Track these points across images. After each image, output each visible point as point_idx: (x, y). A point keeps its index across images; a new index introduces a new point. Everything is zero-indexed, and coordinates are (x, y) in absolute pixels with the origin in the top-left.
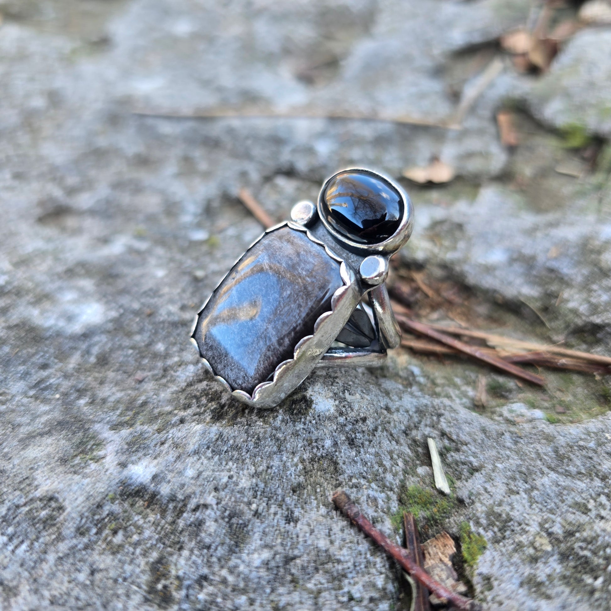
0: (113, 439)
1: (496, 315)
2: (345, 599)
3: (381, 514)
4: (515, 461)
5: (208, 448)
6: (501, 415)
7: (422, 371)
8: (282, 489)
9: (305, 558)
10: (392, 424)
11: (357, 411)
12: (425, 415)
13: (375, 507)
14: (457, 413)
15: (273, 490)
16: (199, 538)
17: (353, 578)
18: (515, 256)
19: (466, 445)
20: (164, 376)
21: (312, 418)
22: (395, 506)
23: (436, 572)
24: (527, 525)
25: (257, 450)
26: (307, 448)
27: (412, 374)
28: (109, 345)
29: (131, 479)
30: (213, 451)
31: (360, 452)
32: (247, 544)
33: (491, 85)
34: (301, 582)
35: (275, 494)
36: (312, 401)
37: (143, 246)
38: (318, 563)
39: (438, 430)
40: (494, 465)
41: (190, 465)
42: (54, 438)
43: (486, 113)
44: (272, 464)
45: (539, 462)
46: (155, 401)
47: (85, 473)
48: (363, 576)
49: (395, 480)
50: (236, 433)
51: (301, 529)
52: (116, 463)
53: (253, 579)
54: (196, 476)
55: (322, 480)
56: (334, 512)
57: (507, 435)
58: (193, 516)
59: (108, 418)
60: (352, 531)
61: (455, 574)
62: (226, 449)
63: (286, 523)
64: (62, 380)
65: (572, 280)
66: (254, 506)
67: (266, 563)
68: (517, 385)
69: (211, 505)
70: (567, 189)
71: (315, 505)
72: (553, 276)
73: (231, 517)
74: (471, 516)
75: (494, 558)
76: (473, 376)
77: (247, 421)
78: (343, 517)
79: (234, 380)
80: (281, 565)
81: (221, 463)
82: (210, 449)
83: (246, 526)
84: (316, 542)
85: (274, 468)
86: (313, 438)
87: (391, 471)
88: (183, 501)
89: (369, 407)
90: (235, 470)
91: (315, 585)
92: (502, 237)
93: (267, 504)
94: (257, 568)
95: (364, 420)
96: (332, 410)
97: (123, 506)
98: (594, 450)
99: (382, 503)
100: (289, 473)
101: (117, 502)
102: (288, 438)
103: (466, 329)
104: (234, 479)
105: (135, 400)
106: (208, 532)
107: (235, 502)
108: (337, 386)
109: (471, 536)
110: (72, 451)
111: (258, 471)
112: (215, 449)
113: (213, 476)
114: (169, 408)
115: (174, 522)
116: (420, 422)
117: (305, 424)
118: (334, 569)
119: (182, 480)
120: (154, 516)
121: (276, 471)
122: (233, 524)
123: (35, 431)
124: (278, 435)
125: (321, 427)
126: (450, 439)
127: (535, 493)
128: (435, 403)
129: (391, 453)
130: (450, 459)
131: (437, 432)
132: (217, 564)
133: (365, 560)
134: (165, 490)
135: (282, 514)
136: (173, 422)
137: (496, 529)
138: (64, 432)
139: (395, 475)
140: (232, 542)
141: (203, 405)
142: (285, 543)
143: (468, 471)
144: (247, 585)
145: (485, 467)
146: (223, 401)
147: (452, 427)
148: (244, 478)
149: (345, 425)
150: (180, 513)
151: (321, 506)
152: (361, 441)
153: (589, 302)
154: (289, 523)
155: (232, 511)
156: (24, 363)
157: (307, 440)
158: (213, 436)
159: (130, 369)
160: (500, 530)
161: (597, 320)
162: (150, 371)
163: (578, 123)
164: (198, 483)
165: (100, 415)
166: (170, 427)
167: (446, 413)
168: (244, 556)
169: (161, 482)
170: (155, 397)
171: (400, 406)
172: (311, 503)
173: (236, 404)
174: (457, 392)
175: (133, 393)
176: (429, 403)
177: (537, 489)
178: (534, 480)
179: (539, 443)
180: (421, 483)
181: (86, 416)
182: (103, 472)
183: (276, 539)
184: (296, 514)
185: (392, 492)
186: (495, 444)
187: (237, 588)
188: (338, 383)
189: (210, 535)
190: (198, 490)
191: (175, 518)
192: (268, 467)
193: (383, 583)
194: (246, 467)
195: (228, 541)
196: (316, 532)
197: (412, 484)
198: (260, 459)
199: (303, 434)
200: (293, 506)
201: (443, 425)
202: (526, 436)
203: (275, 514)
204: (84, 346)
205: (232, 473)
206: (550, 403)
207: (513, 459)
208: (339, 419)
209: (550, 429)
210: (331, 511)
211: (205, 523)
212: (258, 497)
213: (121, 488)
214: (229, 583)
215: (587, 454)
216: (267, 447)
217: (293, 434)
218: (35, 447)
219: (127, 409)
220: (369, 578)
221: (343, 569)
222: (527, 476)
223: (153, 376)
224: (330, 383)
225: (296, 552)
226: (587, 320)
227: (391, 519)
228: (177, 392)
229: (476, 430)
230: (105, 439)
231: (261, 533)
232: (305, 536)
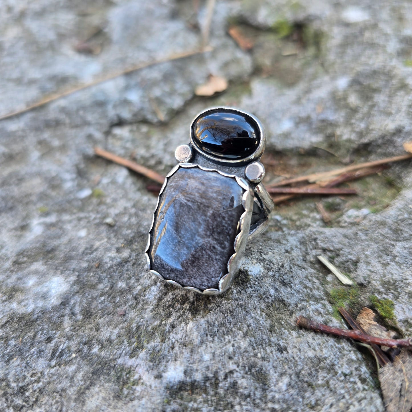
0: (137, 363)
1: (302, 162)
2: (343, 378)
3: (327, 316)
4: (374, 246)
5: (207, 335)
6: (345, 222)
7: (281, 216)
8: (265, 335)
9: (306, 368)
10: (296, 260)
11: (277, 263)
12: (306, 243)
13: (320, 315)
14: (324, 233)
15: (260, 338)
16: (239, 394)
17: (338, 363)
18: (297, 120)
19: (341, 250)
20: (137, 303)
21: (254, 282)
22: (330, 307)
23: (373, 332)
24: (406, 279)
25: (235, 319)
26: (261, 301)
27: (277, 221)
28: (85, 301)
29: (170, 382)
30: (211, 335)
31: (292, 287)
32: (270, 380)
33: (215, 12)
34: (314, 383)
35: (263, 340)
36: (246, 271)
37: (52, 219)
38: (315, 366)
39: (320, 249)
40: (364, 254)
41: (203, 352)
42: (98, 386)
43: (220, 32)
44: (249, 323)
45: (387, 240)
46: (144, 323)
47: (138, 397)
48: (342, 358)
49: (320, 292)
50: (215, 316)
51: (292, 352)
52: (153, 378)
53: (288, 399)
54: (212, 357)
55: (281, 315)
56: (301, 331)
57: (360, 233)
58: (227, 383)
59: (124, 352)
60: (319, 336)
61: (383, 327)
62: (216, 329)
63: (281, 354)
64: (69, 343)
65: (337, 122)
66: (259, 355)
67: (289, 385)
68: (341, 199)
69: (235, 370)
70: (297, 65)
71: (287, 333)
72: (325, 124)
73: (250, 370)
74: (373, 290)
75: (402, 308)
76: (312, 205)
77: (216, 304)
78: (308, 330)
79: (201, 285)
80: (297, 380)
81: (221, 340)
82: (209, 335)
83: (261, 369)
84: (306, 355)
85: (252, 325)
86: (262, 293)
87: (314, 288)
88: (214, 377)
89: (281, 257)
90: (233, 340)
91: (322, 380)
92: (284, 112)
93: (263, 349)
94: (286, 390)
95: (283, 266)
96: (262, 270)
97: (177, 402)
98: (408, 218)
99: (323, 310)
100: (261, 322)
101: (172, 402)
102: (246, 301)
103: (291, 178)
104: (236, 345)
105: (131, 329)
106: (244, 387)
107: (247, 359)
108: (255, 254)
109: (381, 302)
110: (117, 387)
111: (244, 332)
112: (211, 334)
113: (223, 351)
114: (157, 323)
115: (216, 394)
116: (307, 250)
117: (252, 288)
118: (326, 365)
119: (205, 365)
120: (200, 397)
121: (254, 325)
122: (253, 373)
123: (80, 388)
124: (240, 302)
125: (263, 284)
126: (330, 251)
127: (397, 259)
128: (307, 233)
129: (306, 277)
130: (337, 263)
131: (320, 251)
132: (261, 403)
133: (337, 349)
134: (198, 377)
135: (275, 349)
136: (167, 330)
137: (392, 291)
138: (101, 378)
139: (318, 289)
140: (261, 384)
141: (179, 309)
142: (290, 366)
143: (353, 265)
144: (288, 404)
145: (360, 258)
146: (191, 299)
147: (327, 243)
148: (241, 341)
149: (274, 275)
150: (216, 385)
151: (292, 332)
152: (288, 280)
153: (355, 132)
154: (283, 353)
155: (249, 366)
156: (32, 345)
157: (259, 297)
158: (204, 326)
159: (111, 310)
160: (395, 291)
161: (365, 140)
162: (125, 305)
163: (281, 20)
164: (217, 361)
165: (117, 352)
166: (167, 335)
167: (318, 236)
168: (273, 388)
169: (191, 374)
170: (142, 320)
171: (291, 246)
172: (284, 333)
173: (201, 297)
174: (310, 219)
175: (125, 325)
176: (304, 235)
177: (396, 256)
178: (391, 252)
179: (379, 229)
180: (335, 286)
181: (107, 358)
182: (149, 389)
183: (284, 367)
184: (282, 345)
185: (323, 300)
186: (356, 241)
187: (283, 409)
188: (254, 251)
189: (246, 388)
190: (219, 365)
191: (215, 390)
192: (248, 326)
193: (355, 356)
194: (237, 334)
195: (257, 385)
196: (302, 349)
197: (330, 289)
198: (240, 324)
199: (254, 294)
200: (277, 341)
201: (321, 244)
202: (369, 228)
203: (272, 352)
204: (67, 311)
205: (232, 342)
206: (364, 201)
207: (372, 245)
208: (269, 273)
209: (378, 217)
210: (299, 331)
211: (237, 383)
212: (256, 347)
213: (168, 392)
214: (278, 410)
215: (407, 223)
216: (240, 314)
217: (248, 297)
218: (91, 399)
219: (130, 338)
220: (346, 358)
221: (331, 361)
222: (386, 251)
223: (130, 306)
224: (250, 254)
225: (299, 367)
226: (359, 143)
227: (334, 316)
228: (154, 309)
229: (342, 239)
230: (131, 366)
231: (273, 369)
232: (297, 355)
